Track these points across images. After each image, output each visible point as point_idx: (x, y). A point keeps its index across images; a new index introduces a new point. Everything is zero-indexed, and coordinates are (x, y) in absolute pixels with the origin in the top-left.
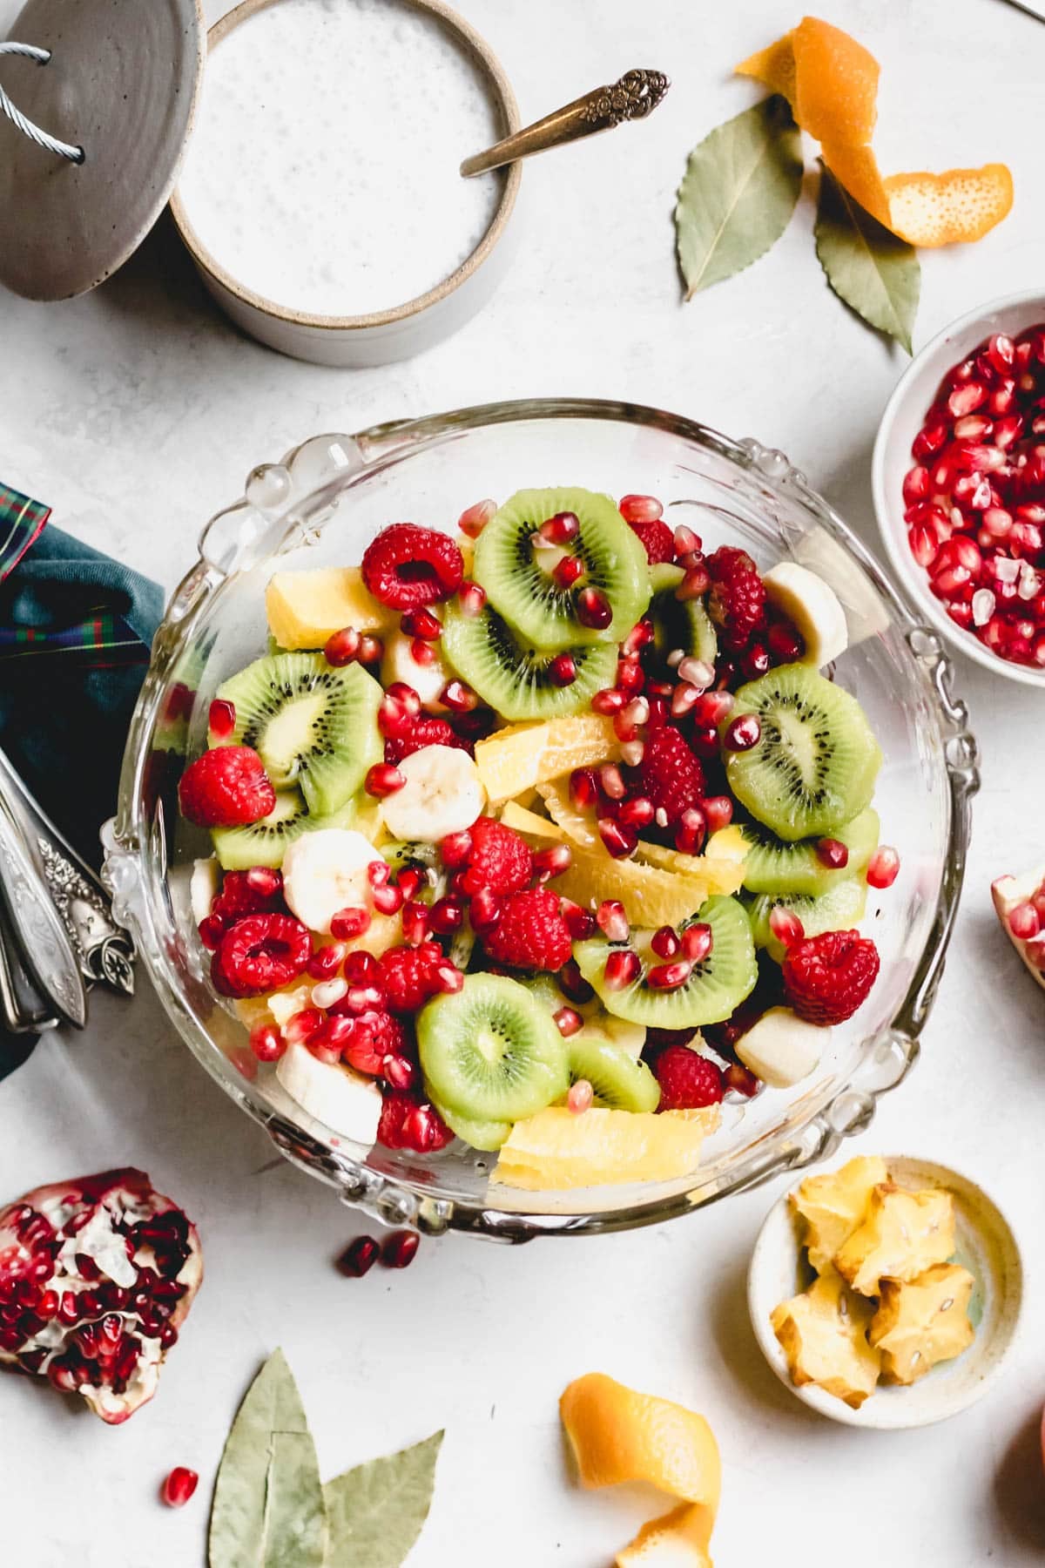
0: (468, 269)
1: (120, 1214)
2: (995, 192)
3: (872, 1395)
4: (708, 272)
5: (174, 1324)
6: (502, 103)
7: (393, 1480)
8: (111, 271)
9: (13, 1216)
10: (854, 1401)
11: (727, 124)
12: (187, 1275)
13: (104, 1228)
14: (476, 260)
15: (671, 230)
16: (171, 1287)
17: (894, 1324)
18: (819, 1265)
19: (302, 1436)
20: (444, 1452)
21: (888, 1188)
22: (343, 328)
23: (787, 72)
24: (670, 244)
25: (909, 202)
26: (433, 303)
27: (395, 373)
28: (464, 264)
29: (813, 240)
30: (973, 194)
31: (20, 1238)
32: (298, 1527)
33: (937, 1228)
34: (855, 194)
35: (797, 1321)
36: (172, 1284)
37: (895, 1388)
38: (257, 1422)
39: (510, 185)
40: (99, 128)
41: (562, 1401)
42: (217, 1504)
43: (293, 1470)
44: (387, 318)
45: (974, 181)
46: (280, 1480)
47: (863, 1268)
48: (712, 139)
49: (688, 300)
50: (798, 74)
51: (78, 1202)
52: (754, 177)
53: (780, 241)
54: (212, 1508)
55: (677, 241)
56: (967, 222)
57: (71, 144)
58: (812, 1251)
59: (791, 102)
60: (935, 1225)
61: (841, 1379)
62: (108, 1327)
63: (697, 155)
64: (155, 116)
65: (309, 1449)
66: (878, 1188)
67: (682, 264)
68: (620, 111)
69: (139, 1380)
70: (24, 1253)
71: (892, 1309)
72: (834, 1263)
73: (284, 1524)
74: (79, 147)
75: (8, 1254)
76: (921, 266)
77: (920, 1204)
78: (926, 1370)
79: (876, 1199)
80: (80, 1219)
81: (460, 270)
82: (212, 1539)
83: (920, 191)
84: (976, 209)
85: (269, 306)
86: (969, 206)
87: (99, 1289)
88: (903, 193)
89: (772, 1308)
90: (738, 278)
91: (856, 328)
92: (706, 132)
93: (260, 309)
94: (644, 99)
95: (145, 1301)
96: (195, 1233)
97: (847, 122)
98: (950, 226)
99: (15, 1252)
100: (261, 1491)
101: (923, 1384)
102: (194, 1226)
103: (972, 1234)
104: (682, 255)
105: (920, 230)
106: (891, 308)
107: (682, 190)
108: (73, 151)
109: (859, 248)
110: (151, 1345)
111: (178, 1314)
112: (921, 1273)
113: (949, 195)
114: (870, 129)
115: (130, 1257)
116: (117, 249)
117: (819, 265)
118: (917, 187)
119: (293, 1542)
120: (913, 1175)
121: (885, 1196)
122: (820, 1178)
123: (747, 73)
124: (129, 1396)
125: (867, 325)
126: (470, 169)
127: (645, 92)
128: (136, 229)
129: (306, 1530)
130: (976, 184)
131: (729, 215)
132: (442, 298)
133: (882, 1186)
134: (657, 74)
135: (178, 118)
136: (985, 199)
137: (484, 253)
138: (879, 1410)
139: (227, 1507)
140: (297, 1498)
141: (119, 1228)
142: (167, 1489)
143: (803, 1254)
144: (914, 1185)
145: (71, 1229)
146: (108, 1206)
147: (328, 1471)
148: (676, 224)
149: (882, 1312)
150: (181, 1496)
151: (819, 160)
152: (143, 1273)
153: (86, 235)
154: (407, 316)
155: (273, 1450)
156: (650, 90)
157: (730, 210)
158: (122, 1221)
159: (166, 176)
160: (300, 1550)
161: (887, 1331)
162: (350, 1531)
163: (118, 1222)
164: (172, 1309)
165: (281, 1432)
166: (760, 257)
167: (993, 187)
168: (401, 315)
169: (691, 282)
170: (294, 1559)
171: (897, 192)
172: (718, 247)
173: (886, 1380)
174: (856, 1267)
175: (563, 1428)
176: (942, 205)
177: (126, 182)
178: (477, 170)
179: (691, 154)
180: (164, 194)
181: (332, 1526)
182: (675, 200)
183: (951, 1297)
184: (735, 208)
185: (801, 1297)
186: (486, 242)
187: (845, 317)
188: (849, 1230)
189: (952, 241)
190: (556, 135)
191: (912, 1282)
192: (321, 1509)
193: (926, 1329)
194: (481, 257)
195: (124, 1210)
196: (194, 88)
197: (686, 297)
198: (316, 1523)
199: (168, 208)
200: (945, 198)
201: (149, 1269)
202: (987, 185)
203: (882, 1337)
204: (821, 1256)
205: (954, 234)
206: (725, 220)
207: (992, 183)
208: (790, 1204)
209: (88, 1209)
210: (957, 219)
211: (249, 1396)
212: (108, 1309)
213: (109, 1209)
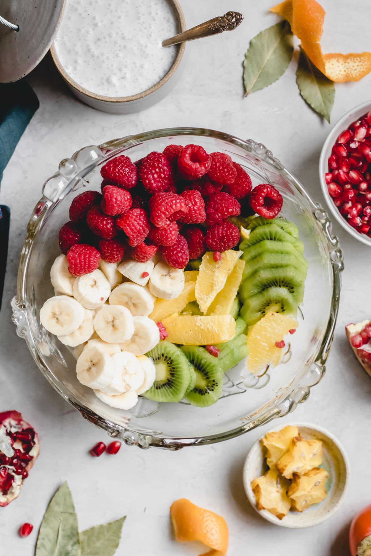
0: (162, 82)
1: (9, 428)
2: (366, 63)
3: (287, 515)
4: (255, 86)
5: (27, 470)
6: (180, 20)
7: (106, 533)
8: (26, 74)
10: (280, 517)
11: (266, 30)
12: (33, 453)
13: (3, 434)
14: (165, 79)
15: (241, 69)
16: (27, 457)
17: (297, 490)
18: (270, 465)
19: (73, 514)
20: (125, 524)
21: (298, 439)
22: (113, 102)
23: (290, 12)
24: (241, 74)
25: (333, 65)
26: (148, 94)
27: (133, 117)
28: (161, 80)
29: (295, 77)
30: (357, 63)
32: (69, 548)
33: (316, 454)
34: (312, 60)
35: (261, 486)
36: (27, 456)
37: (296, 513)
38: (56, 509)
39: (180, 52)
40: (25, 18)
41: (171, 508)
42: (40, 537)
43: (69, 526)
44: (130, 99)
45: (358, 58)
46: (64, 530)
47: (287, 468)
48: (260, 35)
49: (246, 96)
50: (294, 13)
52: (275, 51)
53: (283, 76)
54: (37, 539)
55: (244, 74)
56: (355, 74)
57: (14, 24)
58: (268, 460)
59: (291, 24)
60: (315, 453)
61: (276, 509)
62: (2, 471)
63: (254, 41)
64: (46, 16)
65: (75, 519)
66: (295, 439)
67: (245, 82)
68: (224, 27)
69: (13, 491)
71: (297, 485)
72: (276, 466)
73: (64, 547)
74: (17, 25)
76: (336, 89)
77: (310, 445)
78: (307, 507)
79: (294, 442)
81: (159, 82)
82: (37, 550)
83: (337, 61)
84: (358, 68)
85: (86, 92)
86: (356, 67)
88: (331, 61)
89: (252, 480)
90: (266, 89)
91: (309, 111)
92: (258, 33)
93: (82, 92)
94: (233, 23)
95: (16, 462)
96: (37, 437)
97: (311, 33)
98: (348, 75)
100: (56, 533)
101: (307, 512)
102: (37, 434)
103: (329, 457)
104: (245, 79)
105: (336, 75)
106: (323, 104)
107: (247, 54)
108: (15, 26)
109: (312, 81)
110: (18, 478)
111: (29, 466)
112: (309, 471)
113: (348, 63)
114: (320, 36)
115: (12, 445)
116: (29, 66)
117: (297, 86)
118: (337, 59)
119: (67, 553)
120: (308, 434)
121: (297, 442)
122: (273, 433)
123: (274, 11)
124: (8, 496)
125: (314, 110)
126: (166, 44)
127: (234, 20)
128: (37, 59)
129: (72, 549)
130: (359, 60)
131: (264, 65)
132: (152, 93)
133: (296, 438)
134: (239, 14)
135: (55, 18)
136: (362, 65)
137: (169, 77)
138: (290, 520)
139: (43, 539)
140: (70, 537)
141: (9, 434)
142: (21, 531)
143: (265, 460)
144: (309, 437)
146: (5, 425)
147: (82, 527)
148: (244, 67)
149: (293, 485)
150: (26, 534)
151: (300, 46)
152: (17, 451)
153: (18, 59)
154: (138, 99)
155: (62, 519)
156: (236, 20)
157: (265, 63)
158: (10, 431)
159: (49, 40)
161: (294, 492)
162: (89, 551)
163: (8, 431)
164: (27, 464)
165: (65, 512)
166: (274, 82)
167: (365, 61)
168: (135, 98)
169: (248, 90)
171: (328, 61)
172: (259, 77)
173: (293, 509)
174: (284, 468)
175: (171, 518)
176: (345, 66)
177: (34, 40)
178: (169, 45)
179: (251, 41)
180: (48, 47)
181: (82, 548)
182: (244, 58)
183: (320, 481)
184: (267, 62)
185: (263, 477)
186: (170, 72)
187: (305, 107)
188: (283, 453)
189: (348, 81)
190: (199, 34)
191: (306, 474)
192: (78, 542)
193: (309, 492)
194: (168, 78)
195: (11, 427)
196: (62, 6)
197: (245, 95)
198: (76, 547)
199: (49, 51)
200: (347, 64)
201: (19, 450)
202: (363, 60)
203: (292, 494)
204: (271, 462)
205: (349, 78)
206: (263, 67)
207: (365, 60)
208: (261, 442)
210: (351, 72)
211: (54, 498)
212: (2, 465)
213: (5, 426)
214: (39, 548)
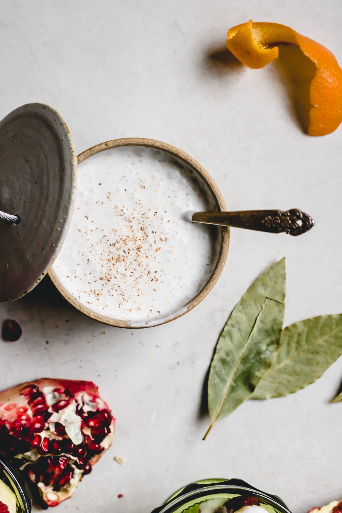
1: (81, 405)
5: (91, 463)
9: (27, 390)
12: (104, 444)
13: (72, 411)
19: (280, 304)
31: (29, 403)
32: (263, 347)
36: (97, 446)
38: (261, 290)
43: (269, 319)
46: (262, 322)
51: (62, 393)
62: (61, 461)
65: (281, 311)
69: (69, 488)
70: (30, 413)
73: (257, 344)
74: (16, 214)
75: (22, 410)
80: (62, 403)
87: (62, 441)
94: (298, 227)
95: (82, 452)
96: (114, 423)
99: (26, 410)
100: (252, 324)
102: (115, 419)
108: (15, 217)
110: (78, 472)
111: (95, 459)
115: (81, 428)
116: (47, 260)
119: (259, 353)
124: (61, 494)
129: (267, 350)
134: (308, 217)
139: (233, 326)
140: (268, 333)
141: (79, 412)
145: (57, 408)
155: (264, 306)
158: (82, 408)
160: (260, 358)
163: (79, 409)
164: (93, 457)
165: (271, 299)
170: (257, 361)
192: (277, 342)
195: (84, 404)
198: (272, 348)
201: (88, 436)
209: (67, 399)
212: (64, 453)
213: (76, 401)
214: (224, 337)
